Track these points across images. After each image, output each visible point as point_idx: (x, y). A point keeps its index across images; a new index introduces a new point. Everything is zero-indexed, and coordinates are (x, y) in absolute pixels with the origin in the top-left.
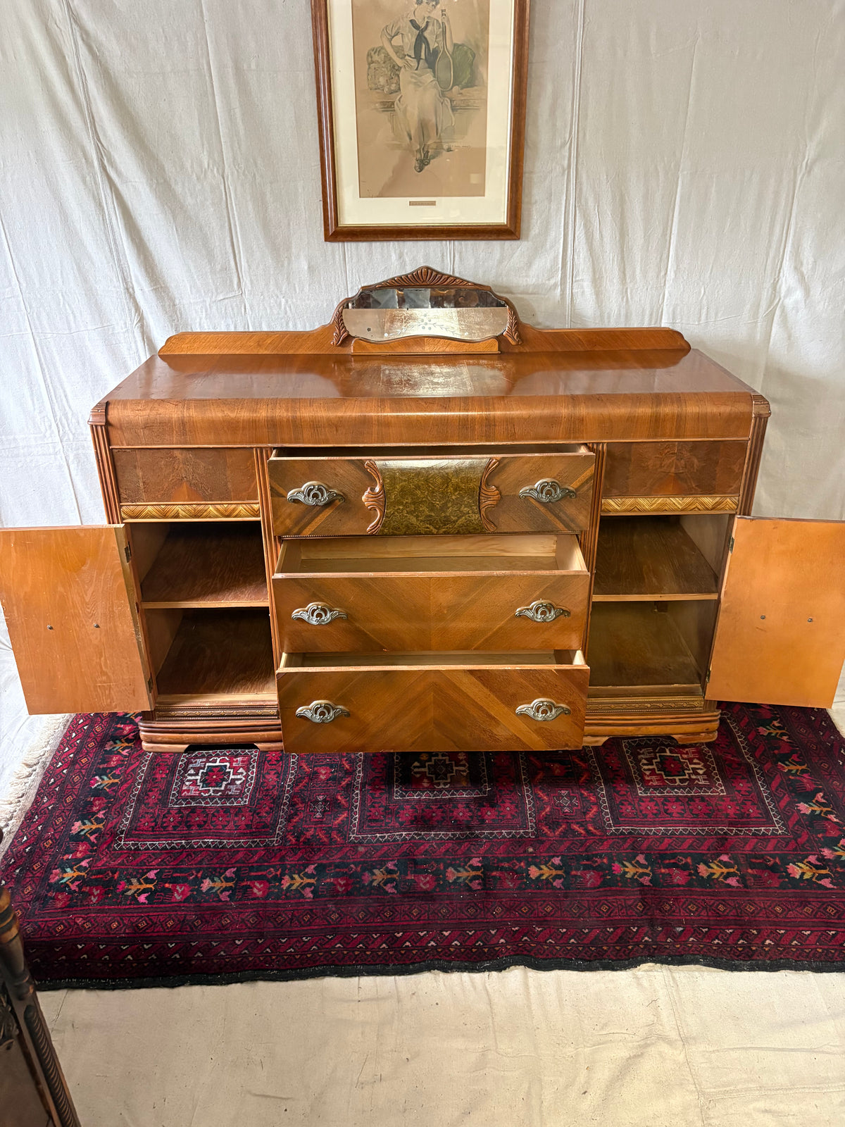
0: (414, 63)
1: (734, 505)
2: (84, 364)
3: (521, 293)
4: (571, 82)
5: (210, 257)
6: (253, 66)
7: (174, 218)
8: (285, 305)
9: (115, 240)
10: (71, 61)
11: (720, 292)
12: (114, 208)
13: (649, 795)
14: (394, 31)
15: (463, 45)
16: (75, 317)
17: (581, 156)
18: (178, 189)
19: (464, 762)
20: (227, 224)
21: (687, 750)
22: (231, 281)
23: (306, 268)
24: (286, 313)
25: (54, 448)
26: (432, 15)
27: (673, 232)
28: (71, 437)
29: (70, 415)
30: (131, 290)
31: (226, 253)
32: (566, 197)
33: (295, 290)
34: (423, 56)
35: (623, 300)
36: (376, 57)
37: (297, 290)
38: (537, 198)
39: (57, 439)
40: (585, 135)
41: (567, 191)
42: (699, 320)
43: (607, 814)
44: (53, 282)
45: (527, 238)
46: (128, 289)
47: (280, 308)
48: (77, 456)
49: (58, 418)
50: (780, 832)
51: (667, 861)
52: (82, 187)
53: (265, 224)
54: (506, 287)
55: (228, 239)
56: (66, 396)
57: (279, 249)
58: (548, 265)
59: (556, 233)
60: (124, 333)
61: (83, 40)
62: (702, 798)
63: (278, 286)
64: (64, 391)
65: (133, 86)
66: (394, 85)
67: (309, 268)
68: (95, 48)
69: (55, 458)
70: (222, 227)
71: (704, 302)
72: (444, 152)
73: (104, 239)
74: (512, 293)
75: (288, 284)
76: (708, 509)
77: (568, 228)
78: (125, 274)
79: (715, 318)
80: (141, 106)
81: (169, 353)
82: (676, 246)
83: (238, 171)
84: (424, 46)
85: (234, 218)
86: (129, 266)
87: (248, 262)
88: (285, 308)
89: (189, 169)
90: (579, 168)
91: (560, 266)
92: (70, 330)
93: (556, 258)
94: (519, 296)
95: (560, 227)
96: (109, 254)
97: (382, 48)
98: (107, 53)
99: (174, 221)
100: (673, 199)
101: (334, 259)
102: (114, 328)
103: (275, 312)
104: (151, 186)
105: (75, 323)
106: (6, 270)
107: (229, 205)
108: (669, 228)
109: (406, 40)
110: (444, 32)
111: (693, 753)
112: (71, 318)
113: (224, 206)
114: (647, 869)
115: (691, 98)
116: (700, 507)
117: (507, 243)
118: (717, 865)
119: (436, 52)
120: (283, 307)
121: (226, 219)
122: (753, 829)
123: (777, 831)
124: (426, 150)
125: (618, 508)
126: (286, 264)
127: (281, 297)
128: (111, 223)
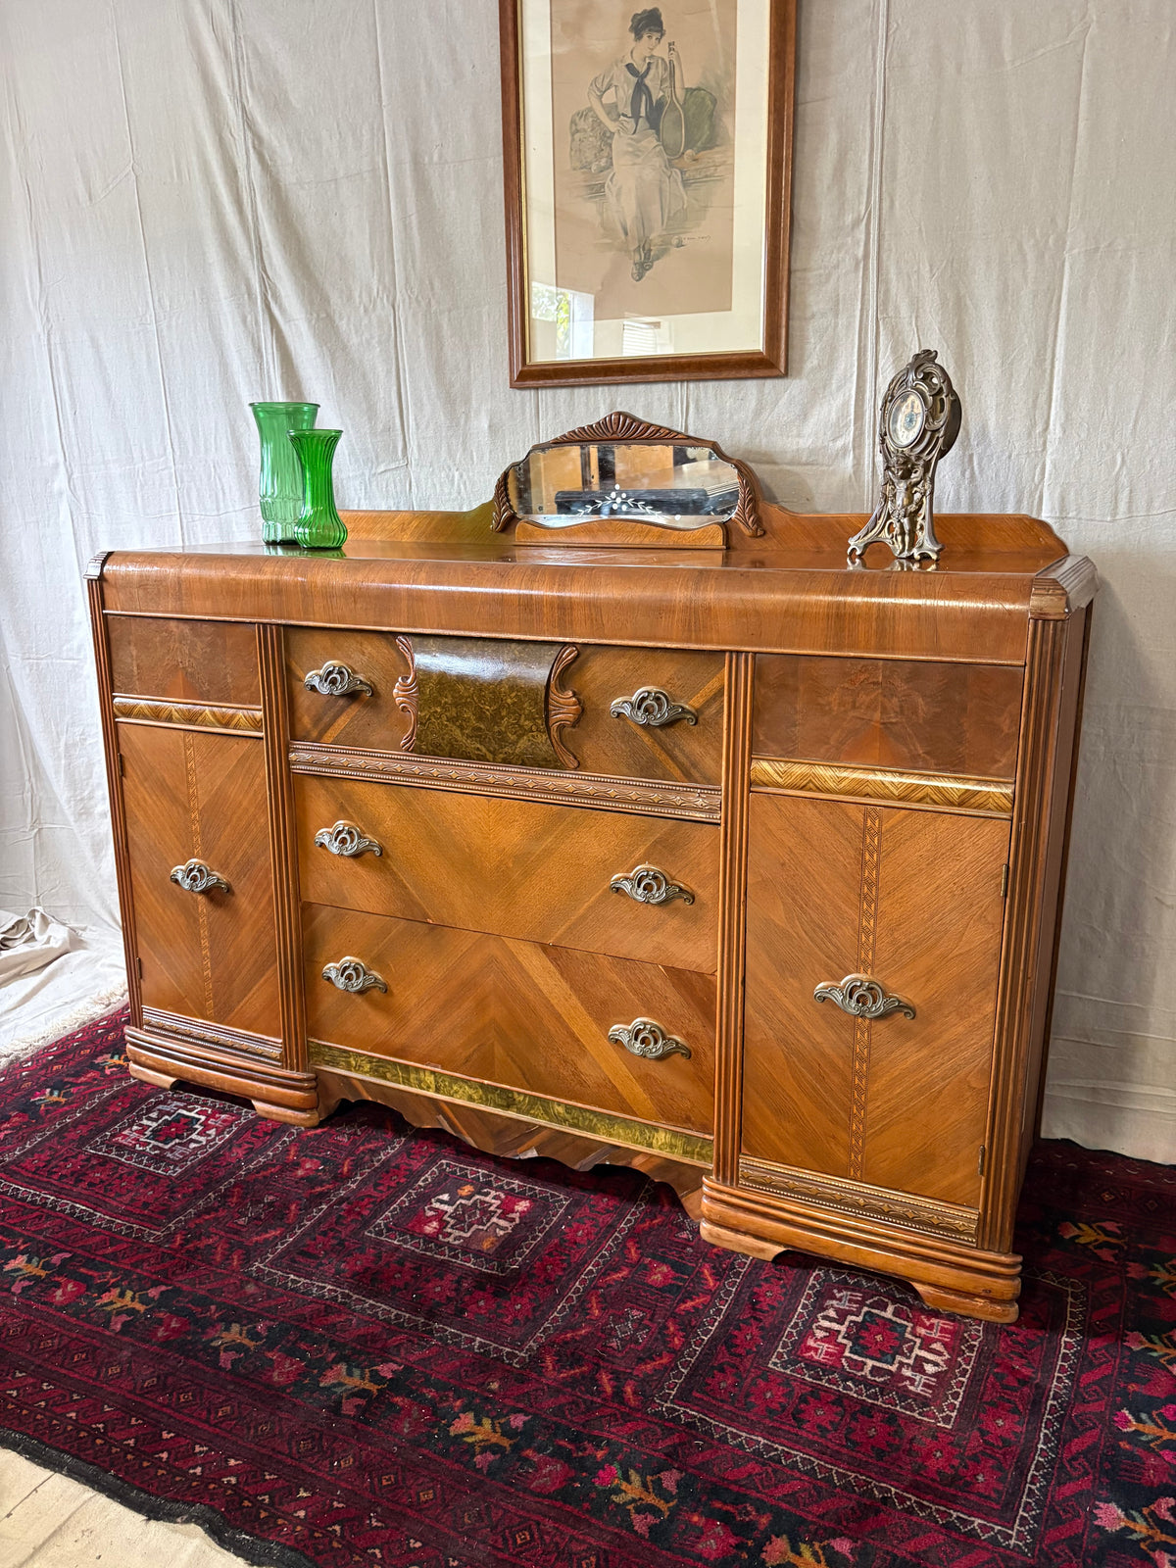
0: (630, 124)
1: (1005, 801)
3: (789, 464)
4: (868, 123)
5: (371, 412)
6: (436, 158)
7: (334, 362)
8: (460, 481)
10: (242, 175)
11: (1156, 461)
12: (273, 353)
13: (788, 1372)
14: (605, 83)
15: (699, 89)
16: (224, 493)
17: (887, 237)
18: (343, 325)
19: (516, 1216)
20: (394, 369)
21: (934, 1321)
22: (395, 447)
23: (486, 426)
24: (459, 493)
26: (655, 53)
27: (1057, 356)
31: (391, 410)
32: (863, 304)
33: (472, 459)
34: (643, 114)
35: (963, 474)
36: (582, 125)
37: (476, 460)
38: (815, 309)
40: (892, 202)
41: (863, 295)
42: (1114, 514)
43: (679, 1375)
44: (206, 450)
45: (799, 374)
47: (453, 484)
50: (1012, 1542)
51: (718, 1505)
52: (242, 328)
53: (439, 367)
54: (765, 454)
55: (395, 388)
57: (454, 402)
58: (834, 415)
59: (847, 361)
61: (254, 147)
62: (892, 1417)
63: (451, 454)
65: (303, 200)
66: (604, 160)
67: (490, 426)
68: (267, 157)
70: (389, 372)
71: (1124, 480)
72: (674, 250)
74: (774, 463)
75: (464, 450)
76: (952, 804)
77: (865, 355)
79: (1148, 510)
80: (311, 226)
82: (1064, 379)
83: (410, 297)
84: (644, 98)
85: (403, 361)
87: (416, 420)
88: (459, 486)
89: (357, 300)
90: (884, 256)
91: (852, 417)
92: (218, 510)
93: (846, 403)
94: (788, 468)
95: (852, 355)
97: (590, 109)
98: (279, 162)
99: (333, 366)
100: (1055, 298)
101: (523, 413)
103: (446, 491)
104: (310, 322)
105: (224, 503)
106: (163, 435)
107: (398, 343)
108: (1049, 350)
109: (621, 93)
110: (672, 75)
111: (943, 1330)
112: (221, 496)
113: (393, 345)
114: (667, 1502)
115: (1081, 125)
116: (934, 797)
117: (769, 384)
118: (815, 1554)
119: (661, 104)
120: (456, 485)
121: (394, 362)
122: (955, 1515)
123: (1009, 1537)
124: (647, 247)
125: (780, 780)
126: (462, 422)
127: (454, 469)
128: (268, 372)
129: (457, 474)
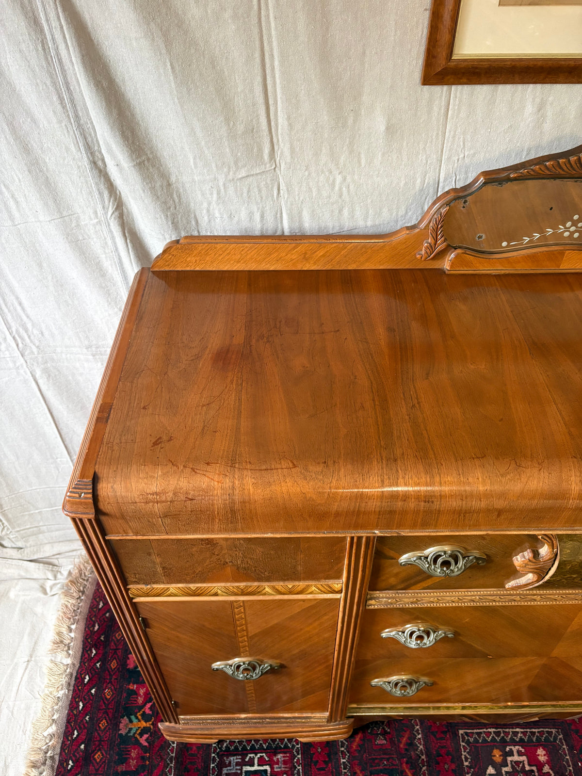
2: (40, 265)
5: (228, 111)
7: (168, 43)
8: (341, 184)
9: (67, 84)
12: (62, 27)
16: (17, 202)
20: (257, 55)
22: (260, 150)
23: (383, 128)
24: (340, 196)
25: (15, 362)
28: (35, 350)
29: (29, 326)
30: (100, 163)
31: (254, 105)
33: (359, 162)
37: (363, 162)
39: (17, 354)
46: (95, 163)
47: (333, 189)
48: (46, 371)
49: (14, 329)
53: (324, 54)
55: (259, 79)
56: (20, 304)
57: (341, 97)
60: (94, 225)
63: (333, 157)
64: (17, 298)
67: (387, 129)
69: (18, 373)
73: (48, 83)
75: (350, 153)
78: (89, 139)
81: (167, 269)
85: (270, 43)
86: (93, 127)
87: (289, 118)
88: (340, 189)
92: (13, 221)
96: (59, 107)
99: (169, 51)
101: (429, 113)
102: (78, 218)
103: (325, 194)
105: (19, 211)
107: (263, 19)
112: (11, 204)
113: (255, 21)
120: (337, 188)
121: (257, 43)
126: (350, 121)
127: (336, 172)
128: (58, 54)
129: (339, 179)
